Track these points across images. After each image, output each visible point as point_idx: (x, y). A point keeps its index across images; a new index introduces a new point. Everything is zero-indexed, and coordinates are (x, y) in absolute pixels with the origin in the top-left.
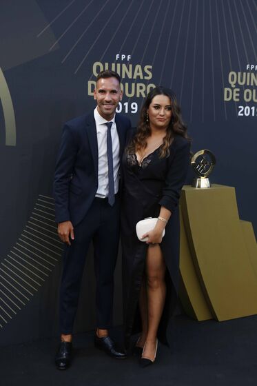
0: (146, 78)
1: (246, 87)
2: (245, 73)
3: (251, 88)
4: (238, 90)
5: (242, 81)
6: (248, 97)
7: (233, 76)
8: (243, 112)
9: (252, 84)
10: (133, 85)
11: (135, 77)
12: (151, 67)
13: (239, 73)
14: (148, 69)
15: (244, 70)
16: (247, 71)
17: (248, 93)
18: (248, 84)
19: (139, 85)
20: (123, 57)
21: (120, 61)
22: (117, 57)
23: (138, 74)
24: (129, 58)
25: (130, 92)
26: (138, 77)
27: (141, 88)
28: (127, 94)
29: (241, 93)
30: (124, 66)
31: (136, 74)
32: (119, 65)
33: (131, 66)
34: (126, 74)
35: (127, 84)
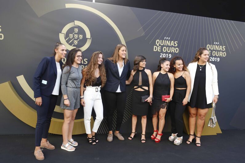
0: (175, 46)
1: (213, 50)
2: (213, 46)
3: (216, 51)
4: (210, 51)
5: (212, 48)
6: (214, 54)
7: (208, 46)
8: (212, 60)
9: (216, 49)
10: (170, 48)
11: (171, 45)
12: (177, 42)
13: (211, 45)
14: (176, 43)
15: (213, 44)
16: (214, 45)
17: (214, 53)
18: (214, 49)
19: (172, 48)
20: (167, 38)
21: (166, 40)
22: (165, 38)
23: (172, 44)
24: (169, 38)
25: (169, 50)
26: (172, 45)
27: (173, 49)
28: (168, 51)
29: (211, 52)
30: (167, 41)
31: (171, 44)
32: (165, 41)
33: (170, 41)
34: (168, 44)
35: (168, 48)
